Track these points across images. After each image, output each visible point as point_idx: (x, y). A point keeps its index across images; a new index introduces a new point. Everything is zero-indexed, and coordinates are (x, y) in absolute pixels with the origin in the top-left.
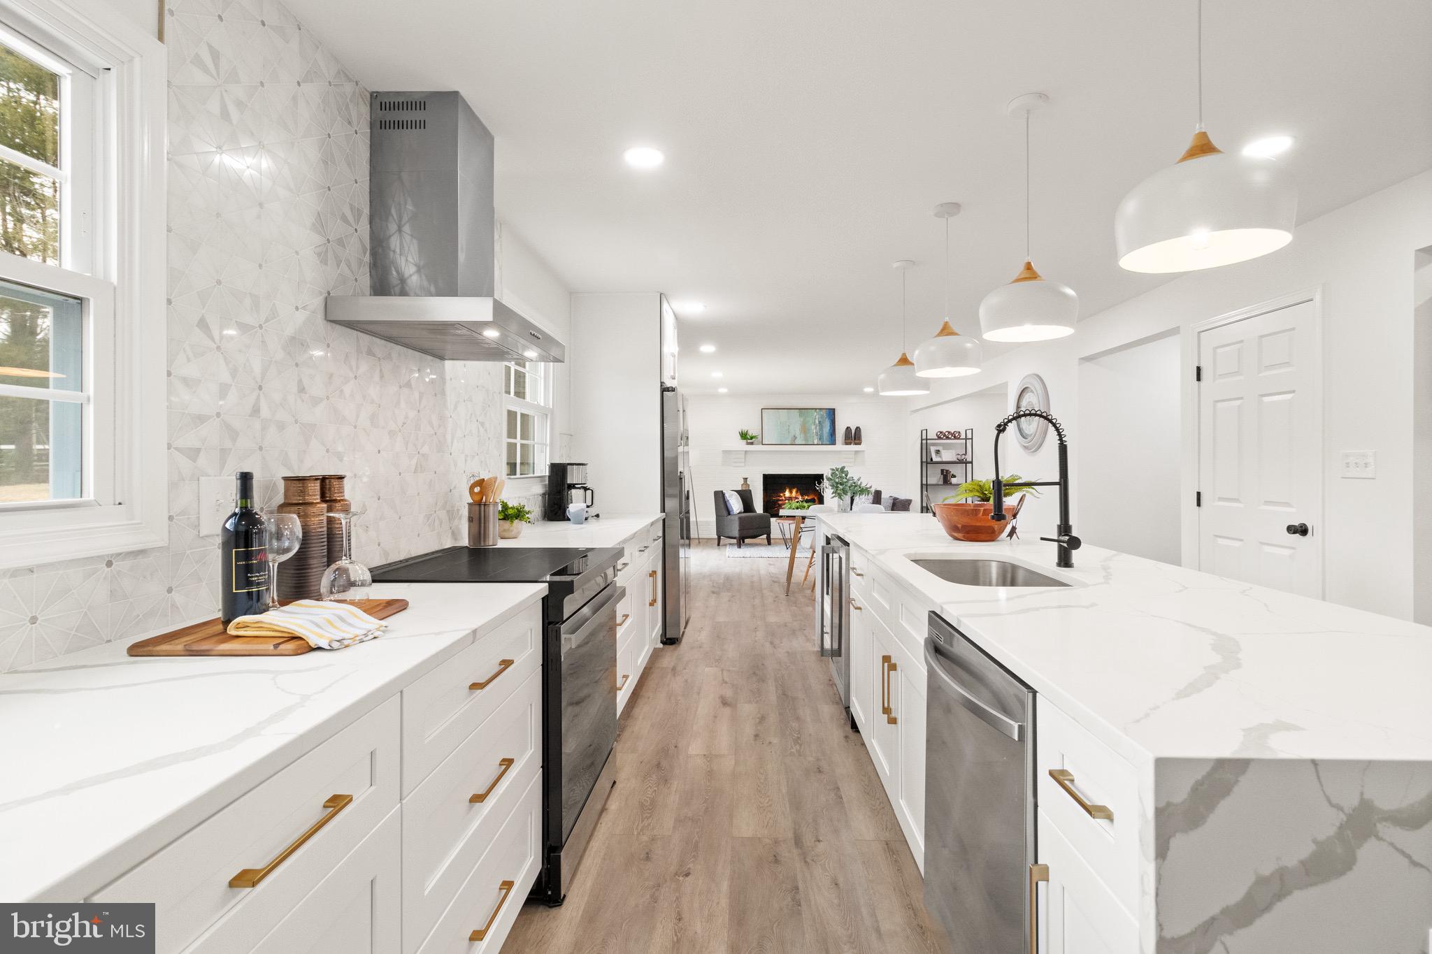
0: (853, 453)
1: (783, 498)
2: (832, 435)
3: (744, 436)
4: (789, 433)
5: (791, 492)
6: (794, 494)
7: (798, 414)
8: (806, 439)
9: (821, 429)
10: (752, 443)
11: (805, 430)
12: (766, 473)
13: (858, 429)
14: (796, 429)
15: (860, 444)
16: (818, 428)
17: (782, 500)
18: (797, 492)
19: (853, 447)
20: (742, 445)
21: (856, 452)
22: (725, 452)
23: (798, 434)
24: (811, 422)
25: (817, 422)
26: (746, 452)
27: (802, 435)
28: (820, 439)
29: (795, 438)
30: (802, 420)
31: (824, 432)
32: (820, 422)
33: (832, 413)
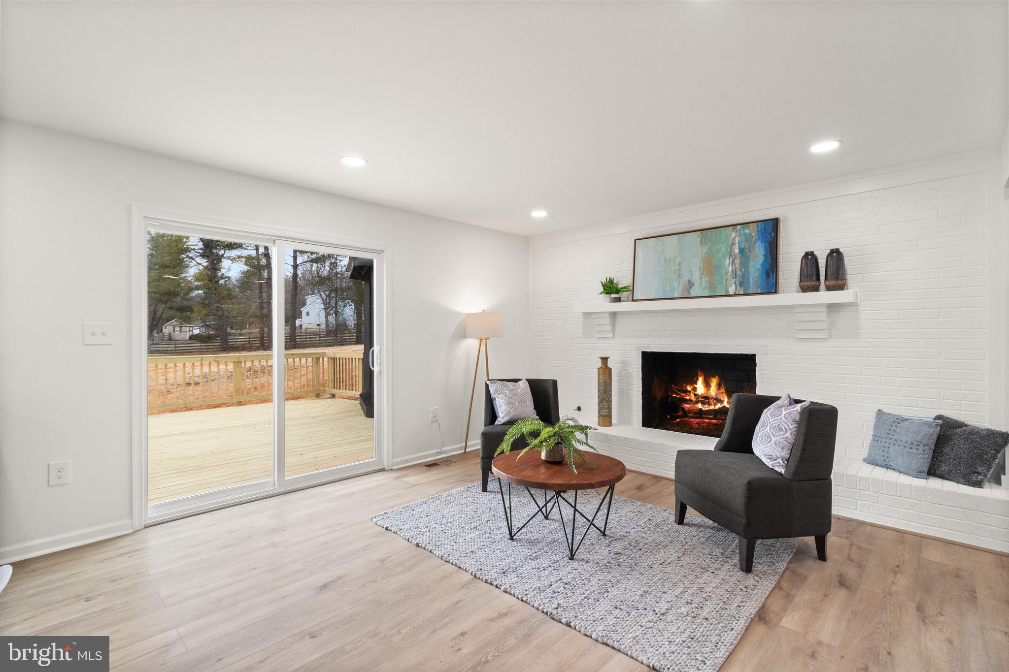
0: (824, 309)
1: (693, 398)
2: (768, 275)
3: (611, 289)
4: (679, 276)
5: (707, 385)
6: (713, 391)
7: (699, 239)
8: (712, 287)
9: (745, 264)
10: (618, 300)
11: (710, 268)
12: (648, 350)
13: (836, 256)
14: (694, 271)
15: (841, 287)
16: (737, 262)
17: (691, 400)
18: (719, 386)
19: (824, 297)
20: (605, 304)
21: (832, 308)
22: (587, 315)
23: (696, 277)
24: (724, 250)
25: (737, 251)
26: (614, 315)
27: (705, 280)
28: (741, 284)
29: (691, 284)
30: (705, 249)
31: (752, 270)
32: (742, 251)
33: (770, 229)
